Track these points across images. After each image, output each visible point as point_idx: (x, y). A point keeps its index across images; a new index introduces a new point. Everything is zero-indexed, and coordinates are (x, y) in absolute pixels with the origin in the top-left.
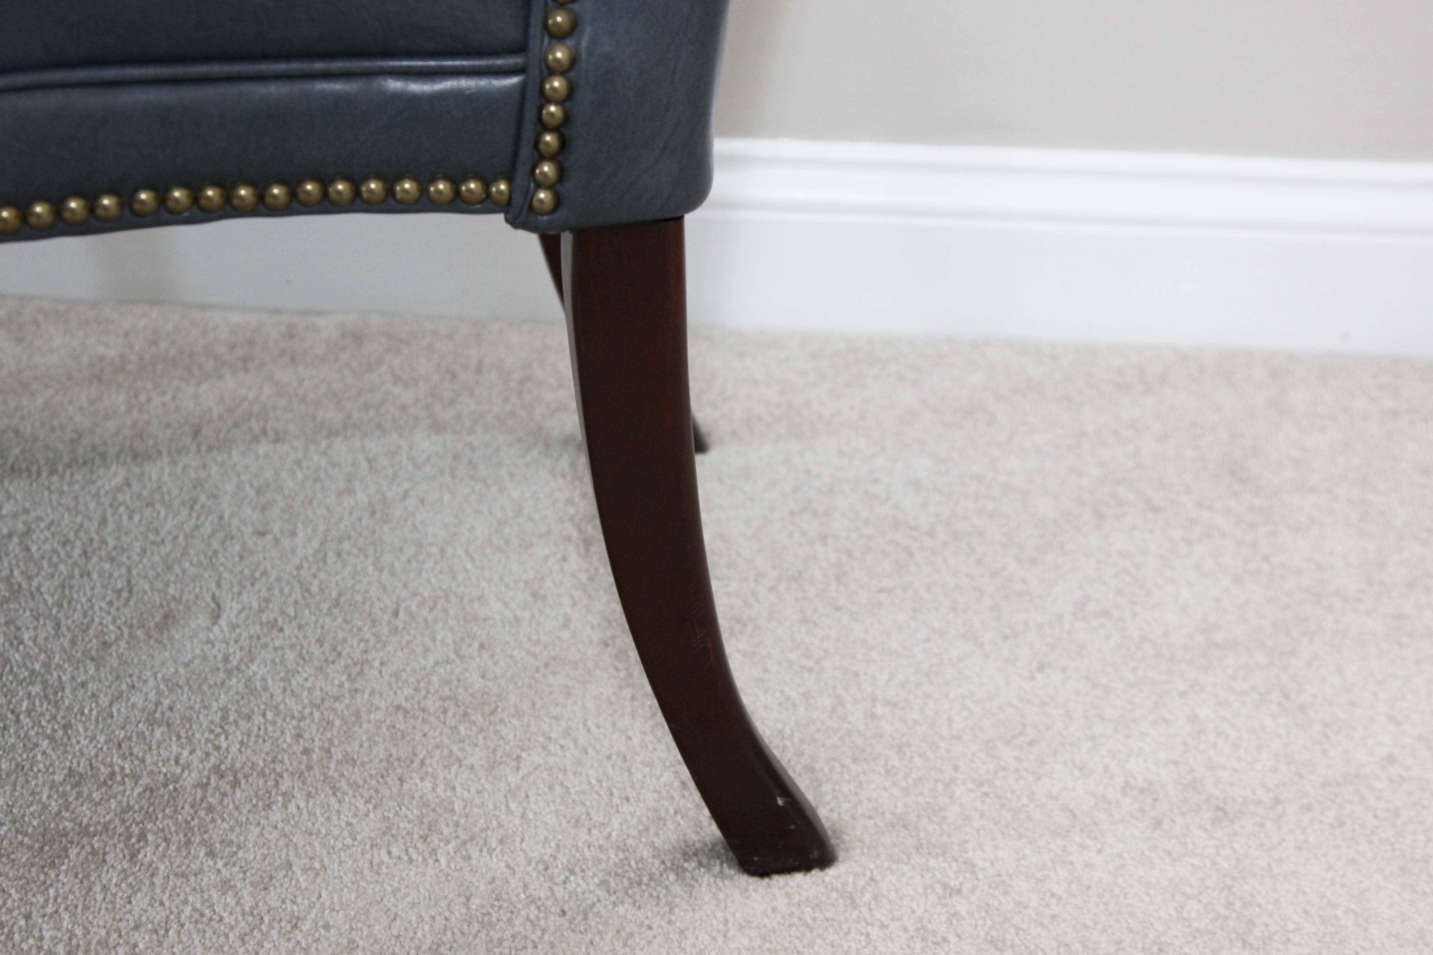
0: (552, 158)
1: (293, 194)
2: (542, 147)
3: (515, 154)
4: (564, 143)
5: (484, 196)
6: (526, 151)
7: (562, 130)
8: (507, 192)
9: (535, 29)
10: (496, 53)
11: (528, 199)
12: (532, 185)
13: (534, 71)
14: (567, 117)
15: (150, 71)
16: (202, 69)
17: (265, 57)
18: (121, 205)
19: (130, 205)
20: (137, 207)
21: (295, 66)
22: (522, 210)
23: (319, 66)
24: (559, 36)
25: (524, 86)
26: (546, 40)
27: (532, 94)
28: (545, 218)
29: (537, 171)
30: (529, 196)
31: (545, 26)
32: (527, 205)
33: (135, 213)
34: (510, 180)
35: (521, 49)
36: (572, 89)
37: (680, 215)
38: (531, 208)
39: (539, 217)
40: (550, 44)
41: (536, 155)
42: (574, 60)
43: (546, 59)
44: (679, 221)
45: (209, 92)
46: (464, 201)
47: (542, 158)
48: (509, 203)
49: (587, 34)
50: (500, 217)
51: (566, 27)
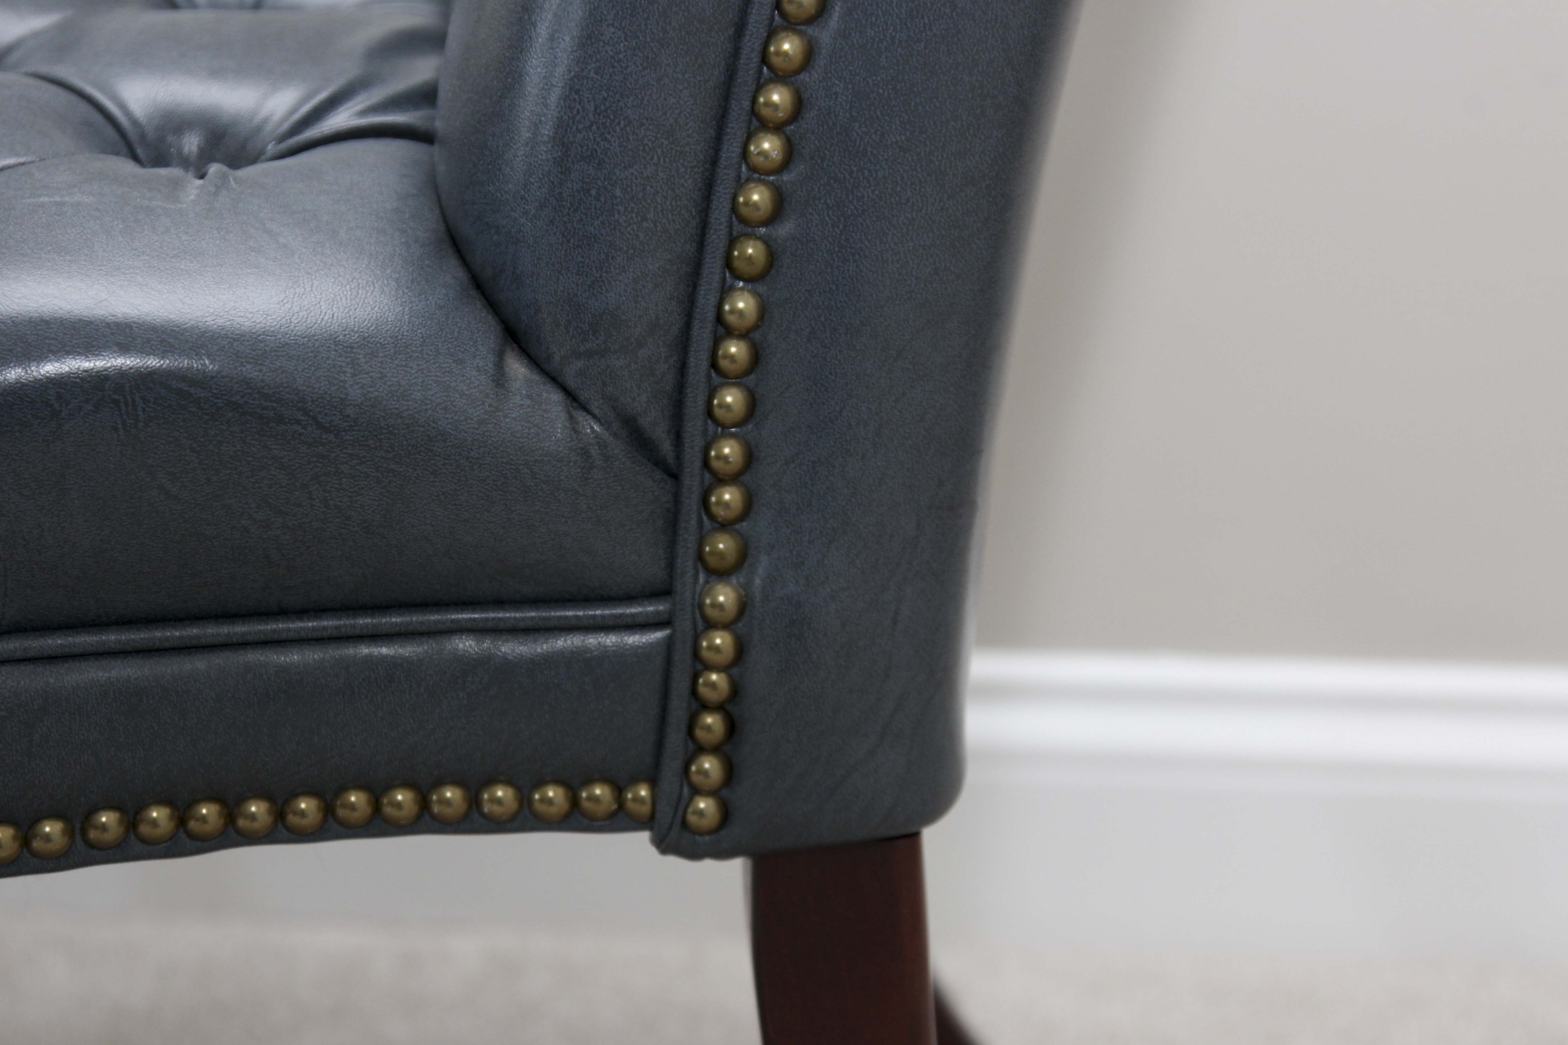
0: (715, 750)
1: (328, 810)
2: (699, 733)
3: (660, 745)
4: (732, 727)
5: (614, 807)
6: (675, 739)
7: (729, 707)
8: (649, 801)
9: (686, 562)
10: (630, 598)
11: (680, 812)
12: (686, 790)
13: (684, 624)
14: (736, 691)
15: (112, 638)
16: (192, 632)
17: (283, 613)
18: (69, 832)
19: (84, 833)
20: (93, 834)
21: (329, 623)
22: (670, 828)
23: (364, 621)
24: (721, 574)
25: (669, 644)
26: (702, 577)
27: (682, 655)
28: (707, 838)
29: (693, 768)
30: (682, 805)
31: (700, 557)
32: (679, 818)
33: (90, 845)
34: (653, 783)
35: (664, 592)
36: (741, 649)
37: (912, 830)
38: (684, 824)
39: (697, 837)
40: (707, 582)
41: (691, 746)
42: (743, 607)
43: (701, 606)
44: (913, 839)
45: (199, 664)
46: (585, 814)
47: (701, 750)
48: (652, 817)
49: (762, 566)
50: (643, 838)
51: (731, 558)
